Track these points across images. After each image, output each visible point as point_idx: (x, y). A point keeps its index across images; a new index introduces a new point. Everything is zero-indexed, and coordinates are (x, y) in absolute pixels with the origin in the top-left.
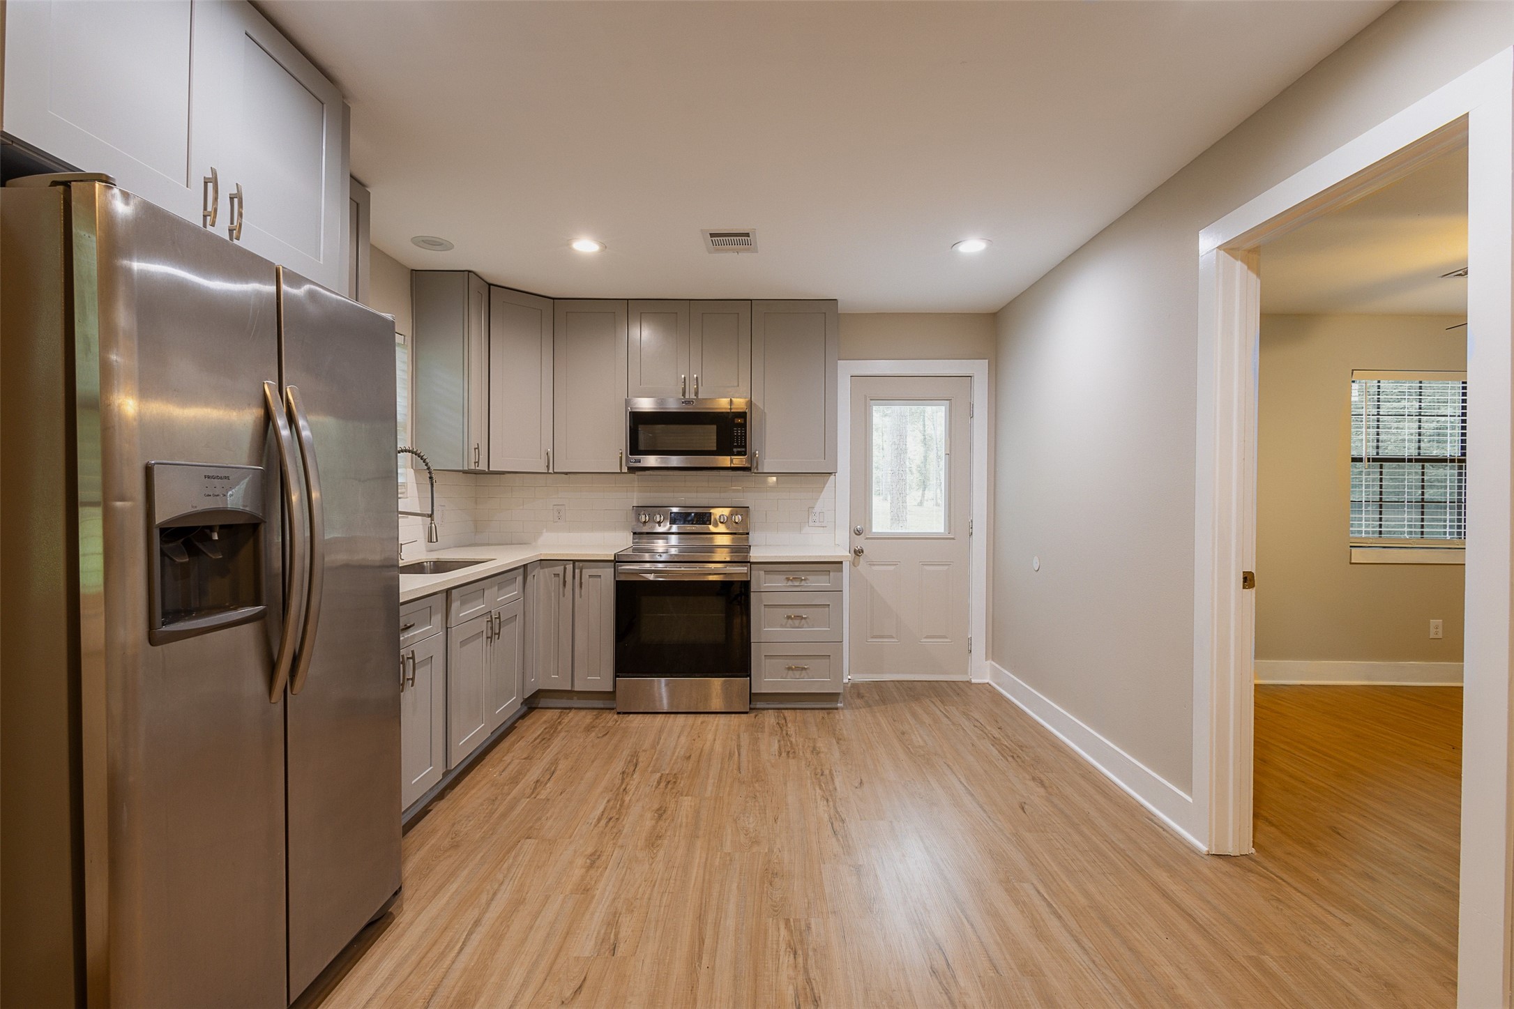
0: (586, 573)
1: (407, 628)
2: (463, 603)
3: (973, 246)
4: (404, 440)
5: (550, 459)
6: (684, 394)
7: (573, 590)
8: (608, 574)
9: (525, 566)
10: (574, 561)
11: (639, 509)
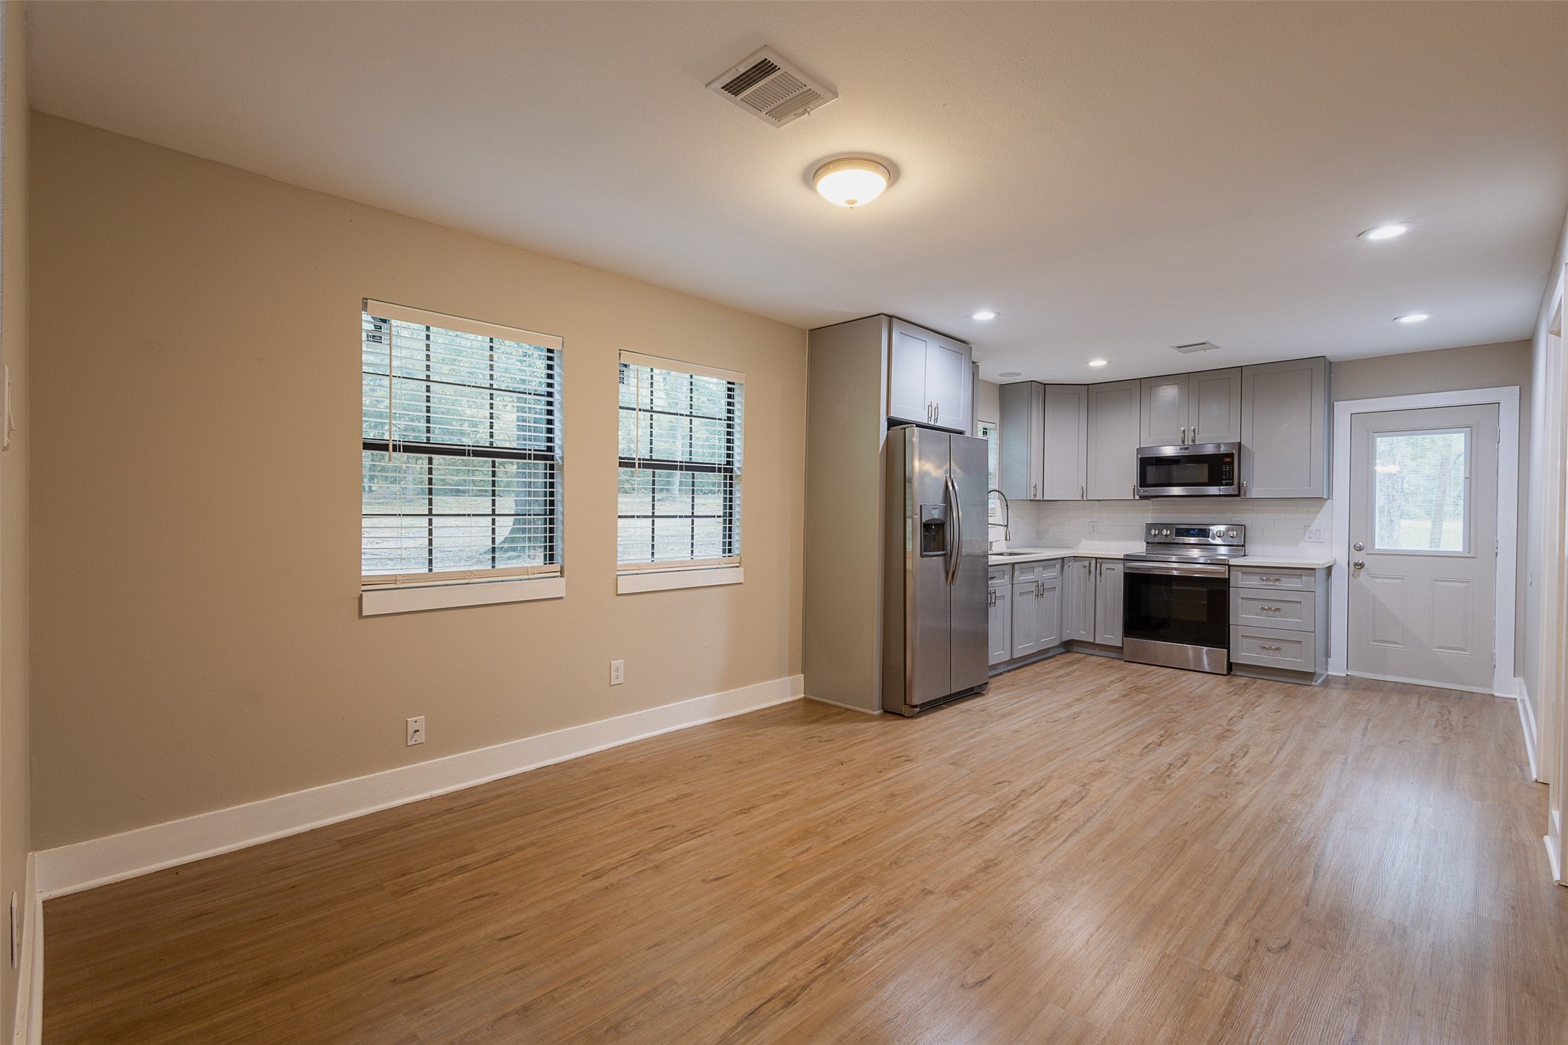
0: (1105, 567)
1: (992, 578)
2: (1021, 573)
3: (1414, 318)
4: (993, 484)
5: (1084, 492)
6: (1183, 441)
7: (1096, 577)
8: (1119, 569)
9: (1063, 558)
10: (1096, 558)
11: (1150, 527)
